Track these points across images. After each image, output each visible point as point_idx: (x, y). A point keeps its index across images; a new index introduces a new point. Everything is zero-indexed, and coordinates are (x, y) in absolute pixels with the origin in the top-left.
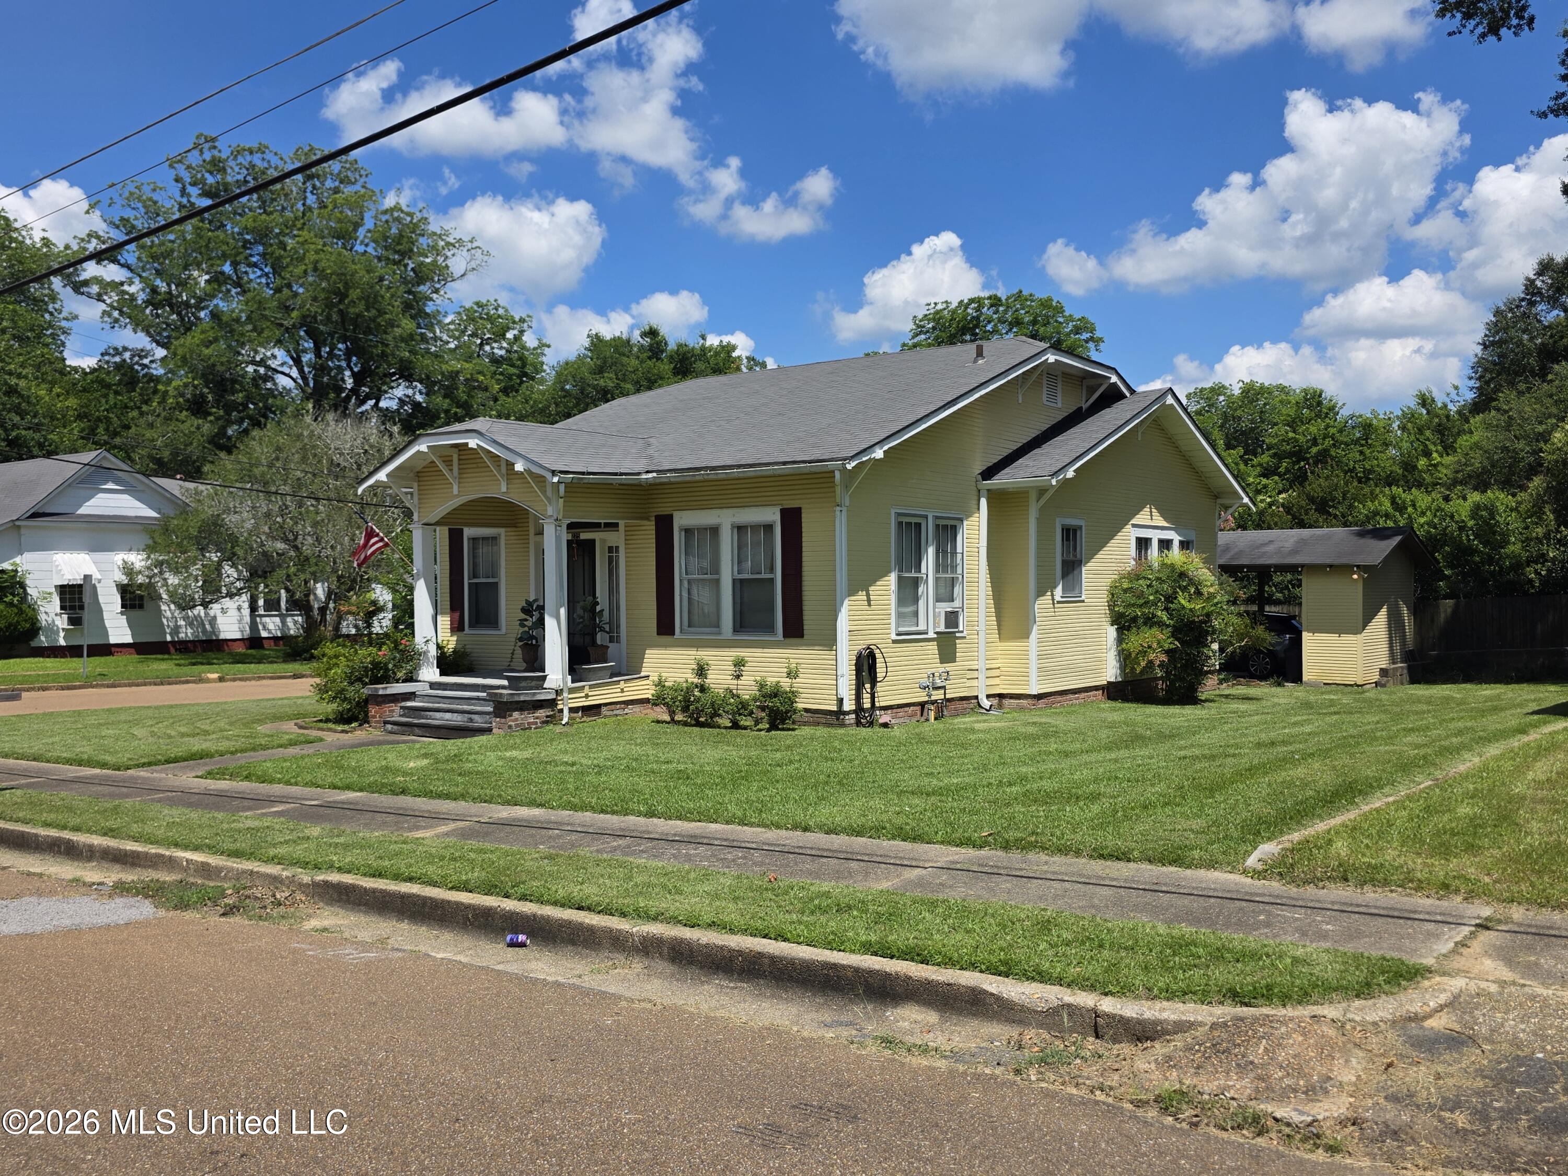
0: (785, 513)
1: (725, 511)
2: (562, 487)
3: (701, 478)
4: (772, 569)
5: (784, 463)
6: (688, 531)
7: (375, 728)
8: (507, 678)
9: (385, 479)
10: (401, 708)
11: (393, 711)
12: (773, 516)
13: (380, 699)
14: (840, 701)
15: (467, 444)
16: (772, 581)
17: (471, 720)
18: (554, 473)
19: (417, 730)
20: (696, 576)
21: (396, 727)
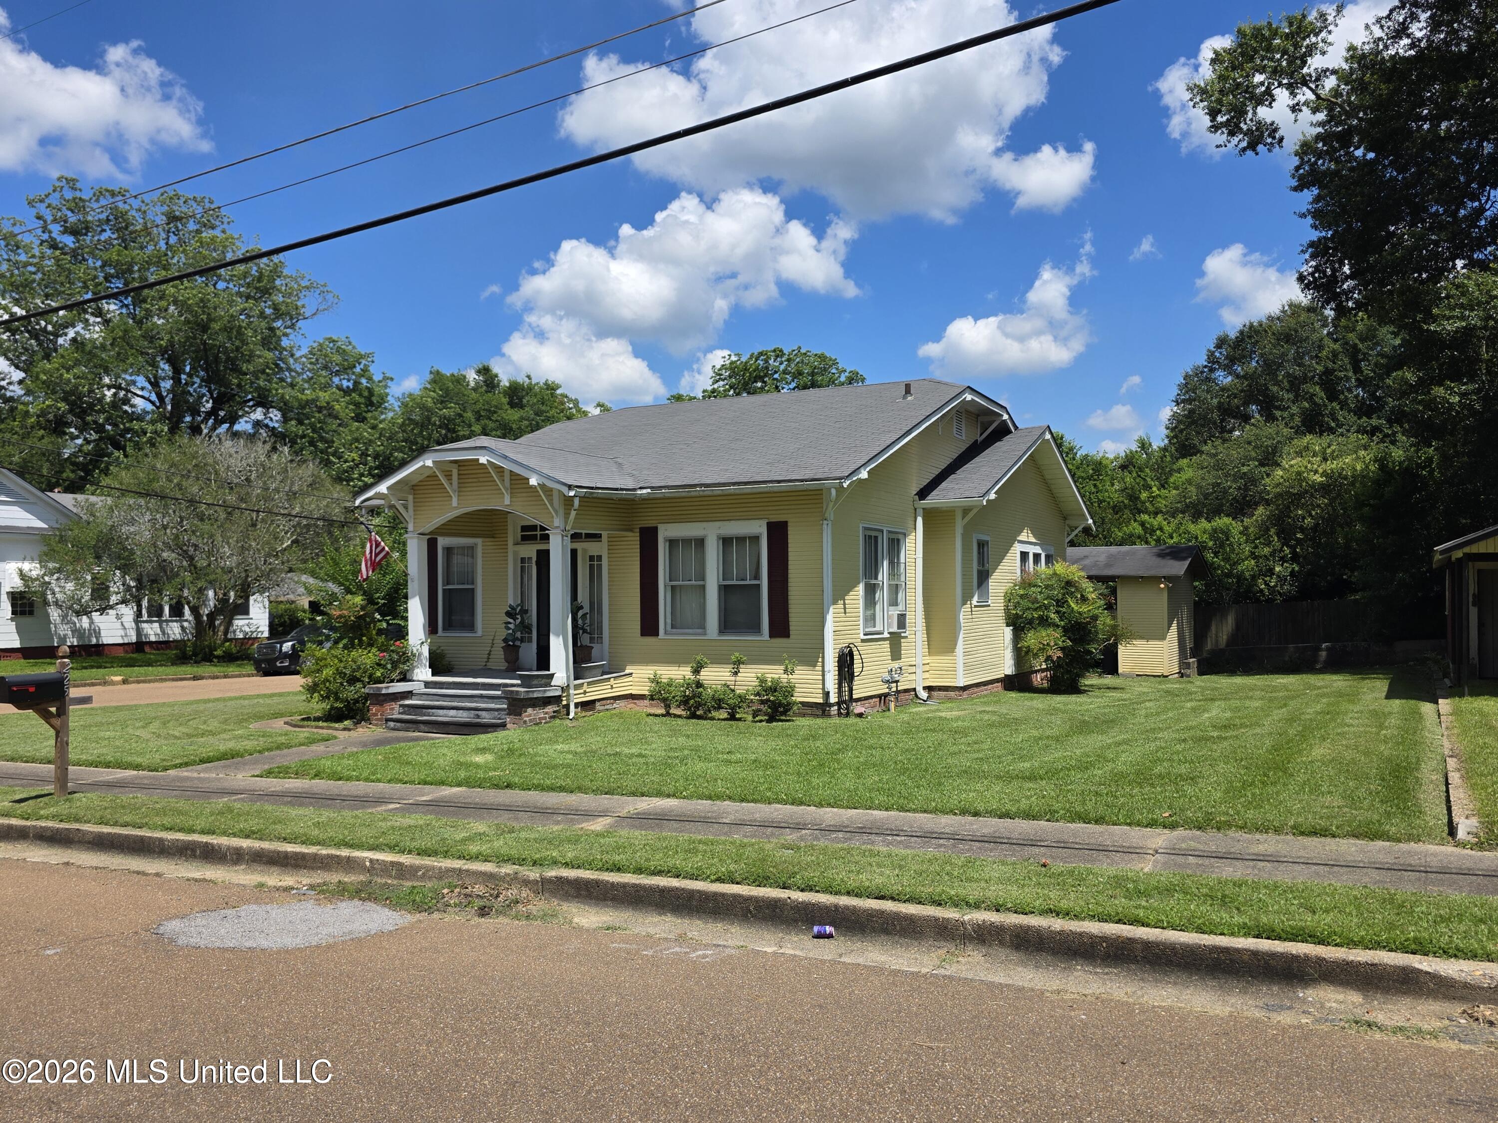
0: (772, 527)
1: (711, 524)
2: (577, 502)
3: (696, 494)
4: (757, 576)
5: (779, 482)
6: (673, 543)
7: (376, 725)
8: (520, 677)
9: (386, 492)
10: (401, 706)
11: (392, 709)
12: (759, 528)
13: (381, 698)
14: (827, 695)
15: (477, 460)
16: (758, 587)
17: (478, 716)
18: (570, 487)
19: (422, 727)
20: (681, 583)
21: (398, 724)
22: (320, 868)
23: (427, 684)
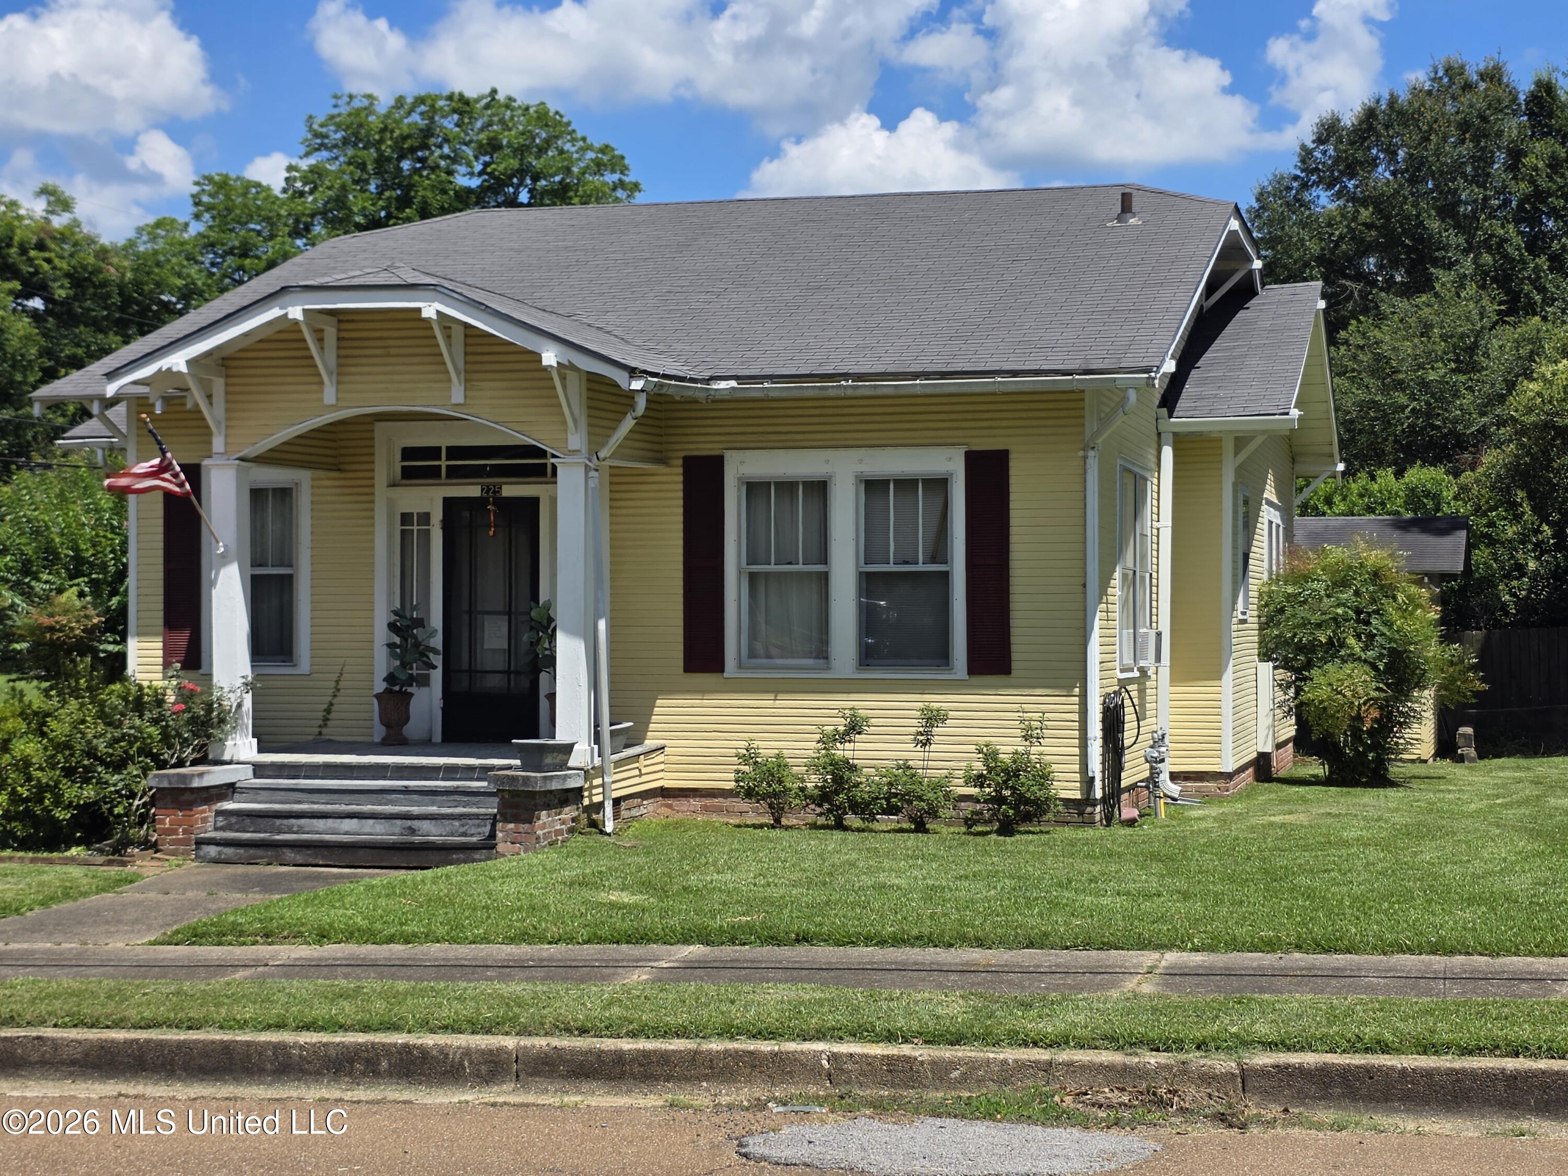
0: (974, 460)
1: (842, 452)
2: (641, 403)
3: (841, 393)
4: (939, 552)
6: (757, 488)
7: (174, 853)
8: (522, 752)
10: (219, 813)
11: (205, 820)
12: (952, 463)
13: (187, 797)
14: (1089, 783)
15: (419, 310)
16: (945, 577)
17: (413, 831)
18: (633, 372)
19: (289, 854)
20: (772, 568)
21: (229, 851)
22: (707, 1078)
23: (259, 770)
